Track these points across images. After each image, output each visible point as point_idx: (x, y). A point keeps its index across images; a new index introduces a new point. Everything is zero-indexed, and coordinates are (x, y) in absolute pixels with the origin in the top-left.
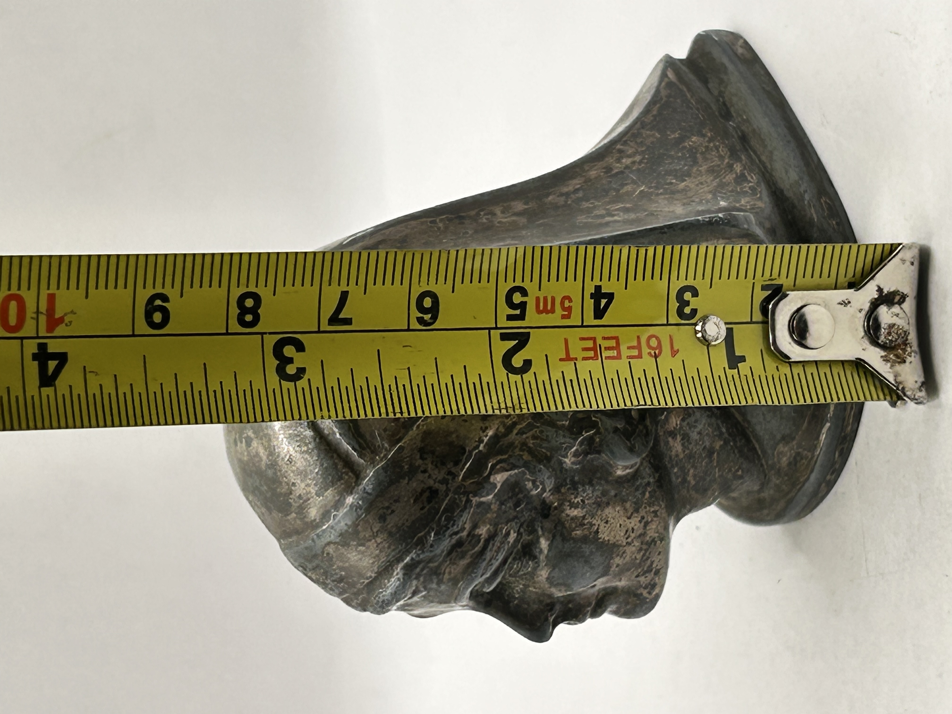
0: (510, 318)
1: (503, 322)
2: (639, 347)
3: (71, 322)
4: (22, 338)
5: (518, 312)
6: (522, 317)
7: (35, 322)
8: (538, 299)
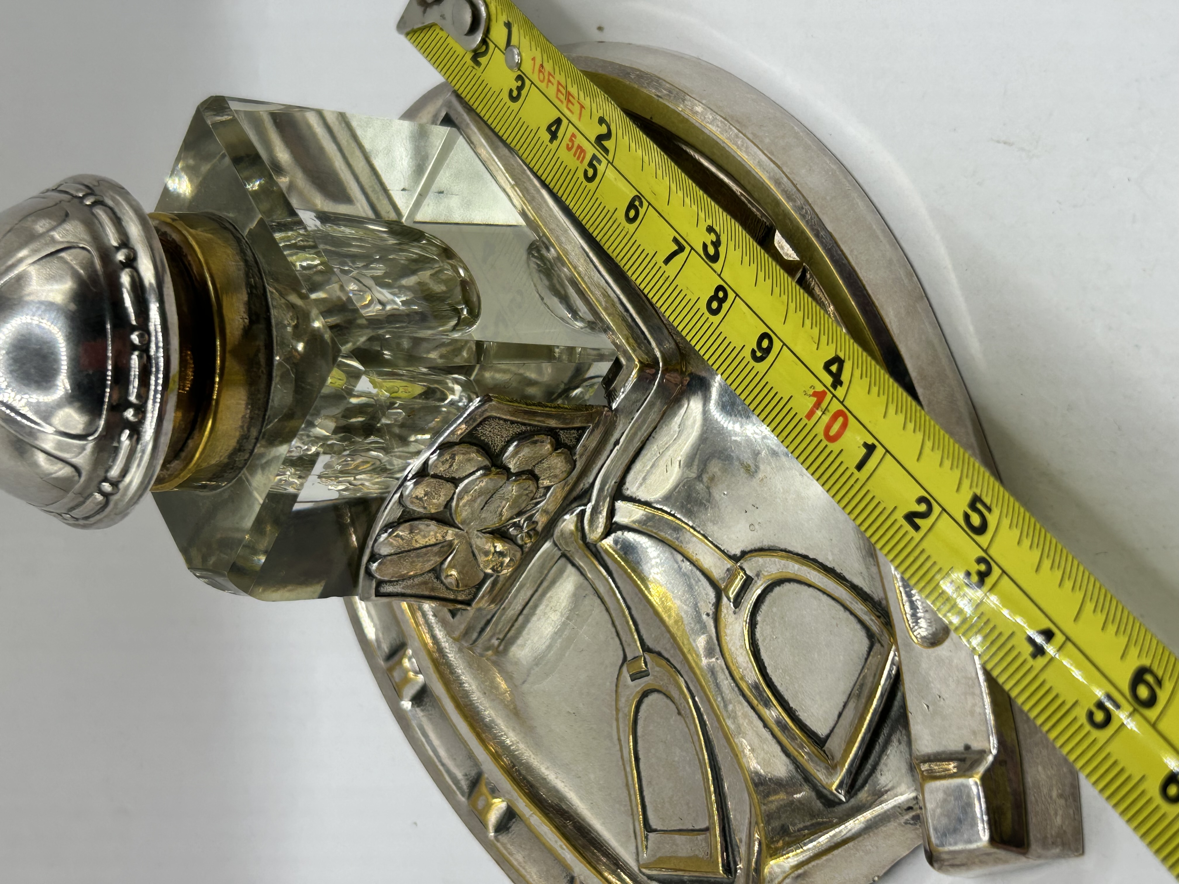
0: (600, 162)
1: (604, 162)
2: (549, 81)
3: (811, 387)
4: (842, 403)
5: (595, 162)
6: (594, 157)
7: (829, 408)
8: (582, 162)
